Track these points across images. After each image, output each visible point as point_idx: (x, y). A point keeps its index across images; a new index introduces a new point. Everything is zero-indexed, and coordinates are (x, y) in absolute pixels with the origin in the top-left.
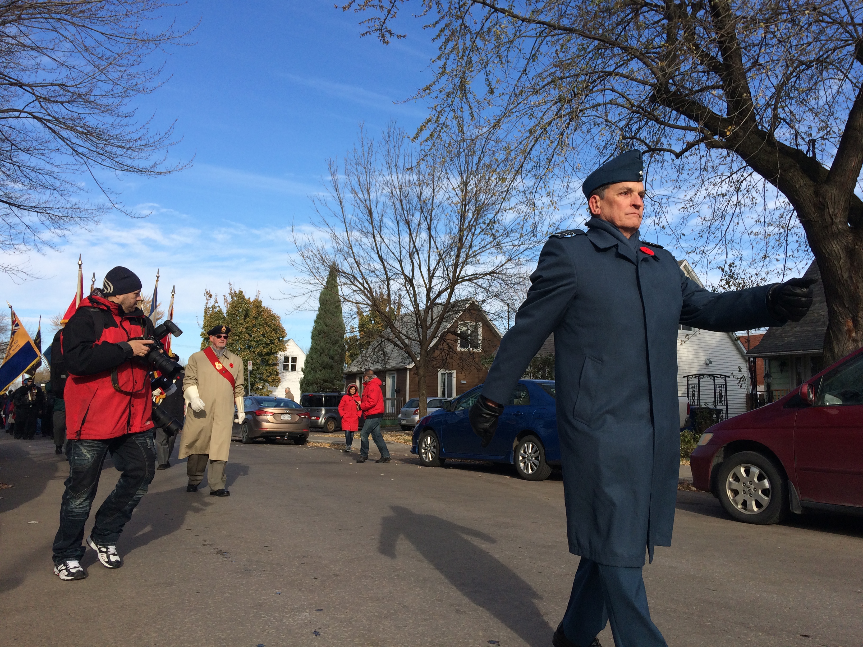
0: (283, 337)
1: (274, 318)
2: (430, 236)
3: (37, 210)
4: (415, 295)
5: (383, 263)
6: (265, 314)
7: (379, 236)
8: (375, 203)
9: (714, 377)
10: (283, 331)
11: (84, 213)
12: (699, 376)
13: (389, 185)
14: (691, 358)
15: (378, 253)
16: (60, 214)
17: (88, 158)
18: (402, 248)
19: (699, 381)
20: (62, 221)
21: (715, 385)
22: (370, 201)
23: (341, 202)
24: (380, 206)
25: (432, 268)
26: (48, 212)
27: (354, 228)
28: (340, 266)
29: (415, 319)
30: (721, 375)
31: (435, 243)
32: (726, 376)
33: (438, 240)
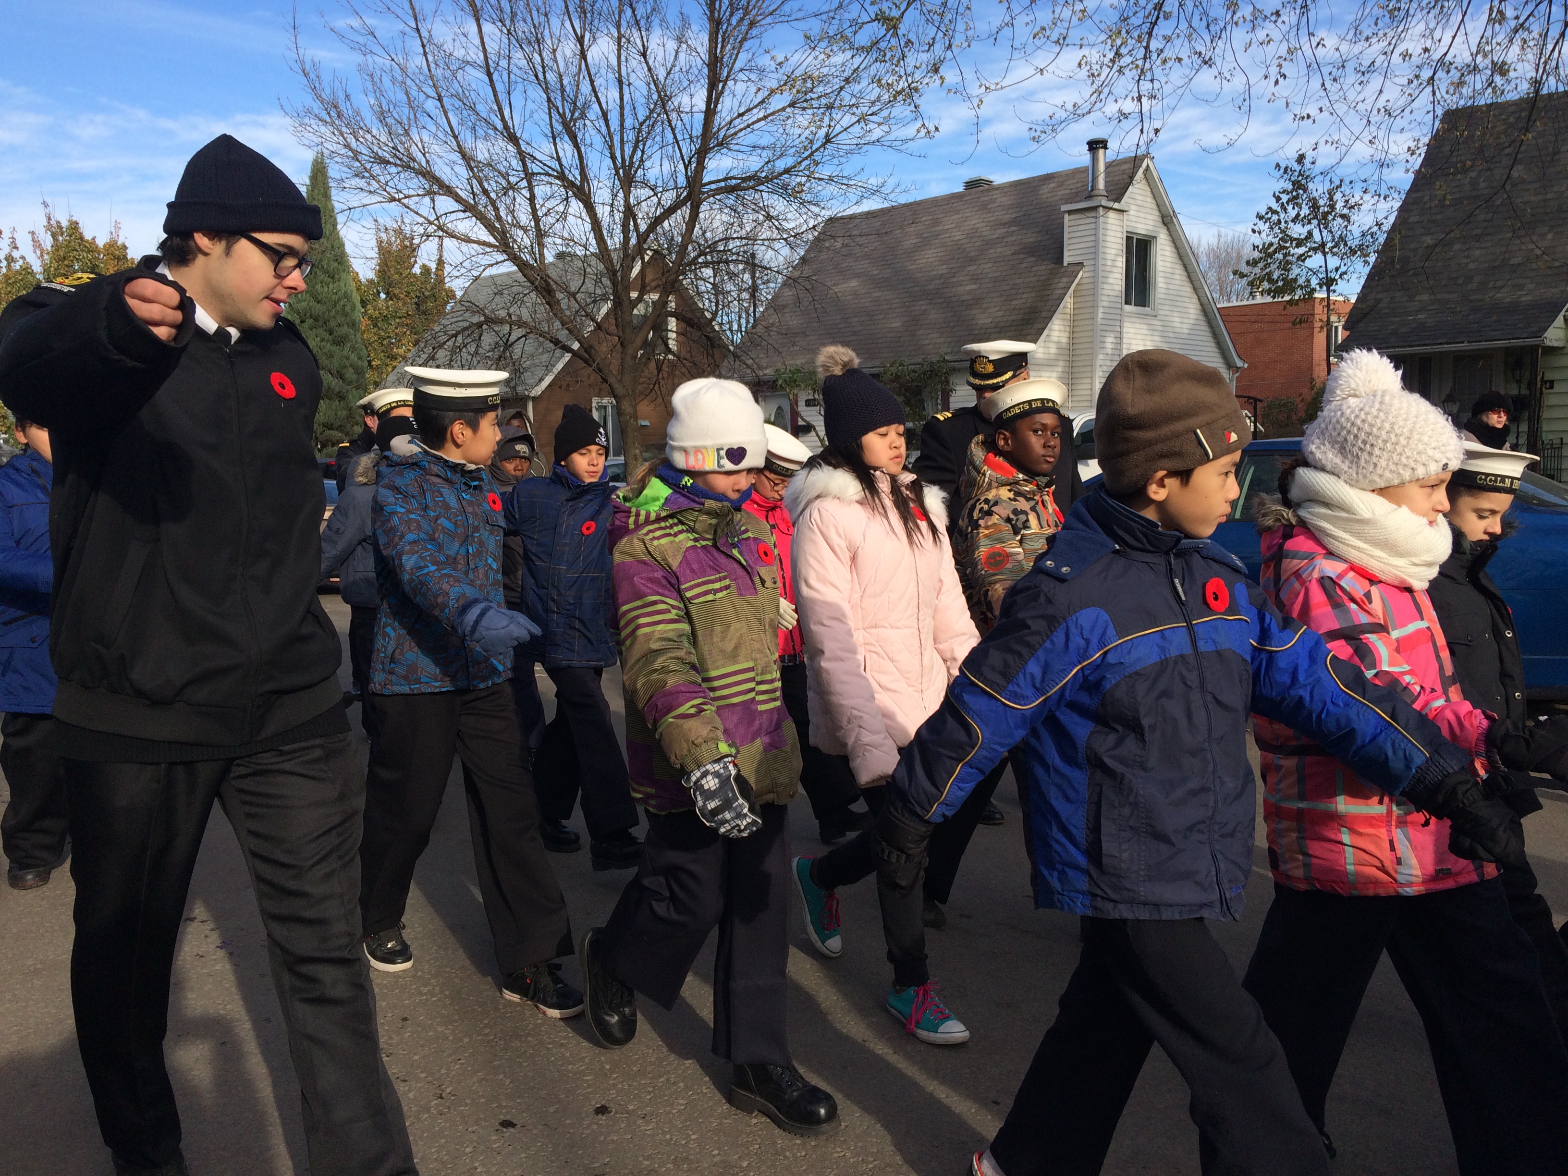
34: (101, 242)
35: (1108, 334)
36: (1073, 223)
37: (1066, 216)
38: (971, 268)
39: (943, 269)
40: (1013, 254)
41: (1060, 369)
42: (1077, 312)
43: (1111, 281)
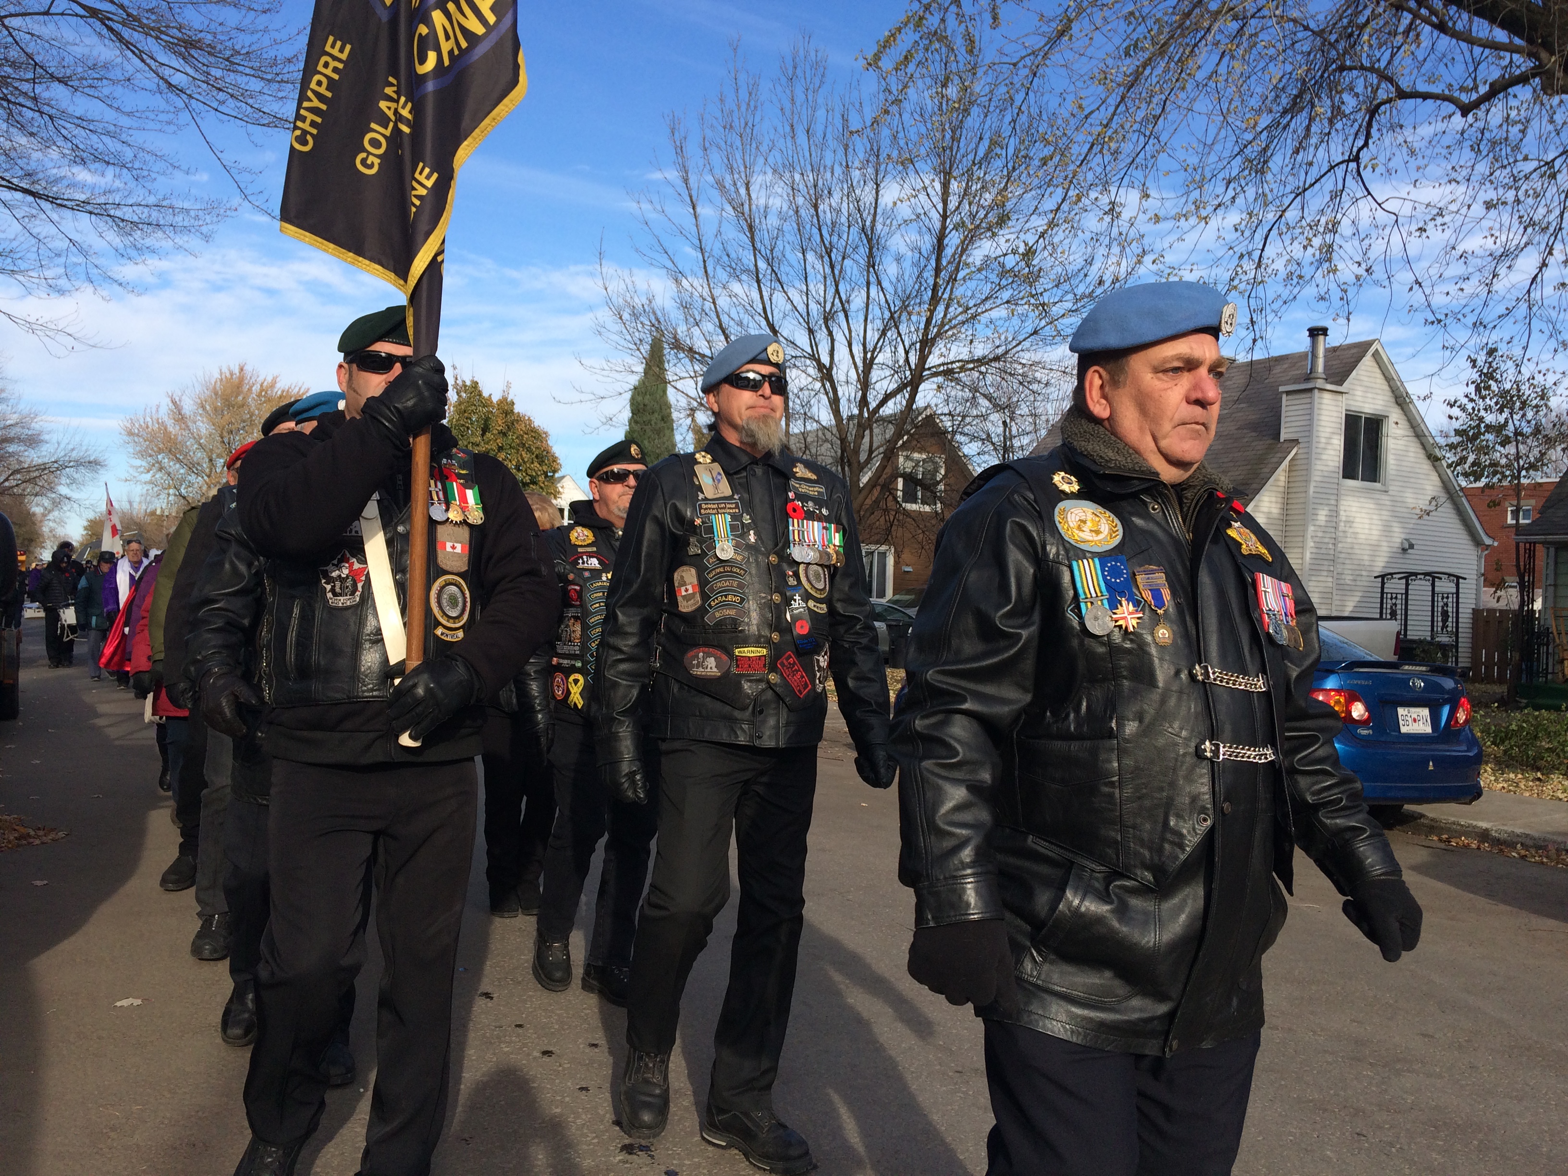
0: (554, 472)
1: (537, 435)
3: (89, 208)
6: (520, 427)
9: (1434, 578)
10: (555, 459)
11: (181, 216)
12: (1410, 576)
14: (1375, 538)
16: (136, 219)
17: (190, 96)
19: (1407, 585)
20: (139, 232)
22: (751, 205)
23: (693, 206)
26: (112, 212)
28: (681, 337)
29: (838, 449)
30: (1448, 575)
32: (1458, 578)
34: (495, 399)
35: (1321, 507)
36: (1289, 403)
37: (1284, 396)
40: (1240, 428)
42: (1291, 485)
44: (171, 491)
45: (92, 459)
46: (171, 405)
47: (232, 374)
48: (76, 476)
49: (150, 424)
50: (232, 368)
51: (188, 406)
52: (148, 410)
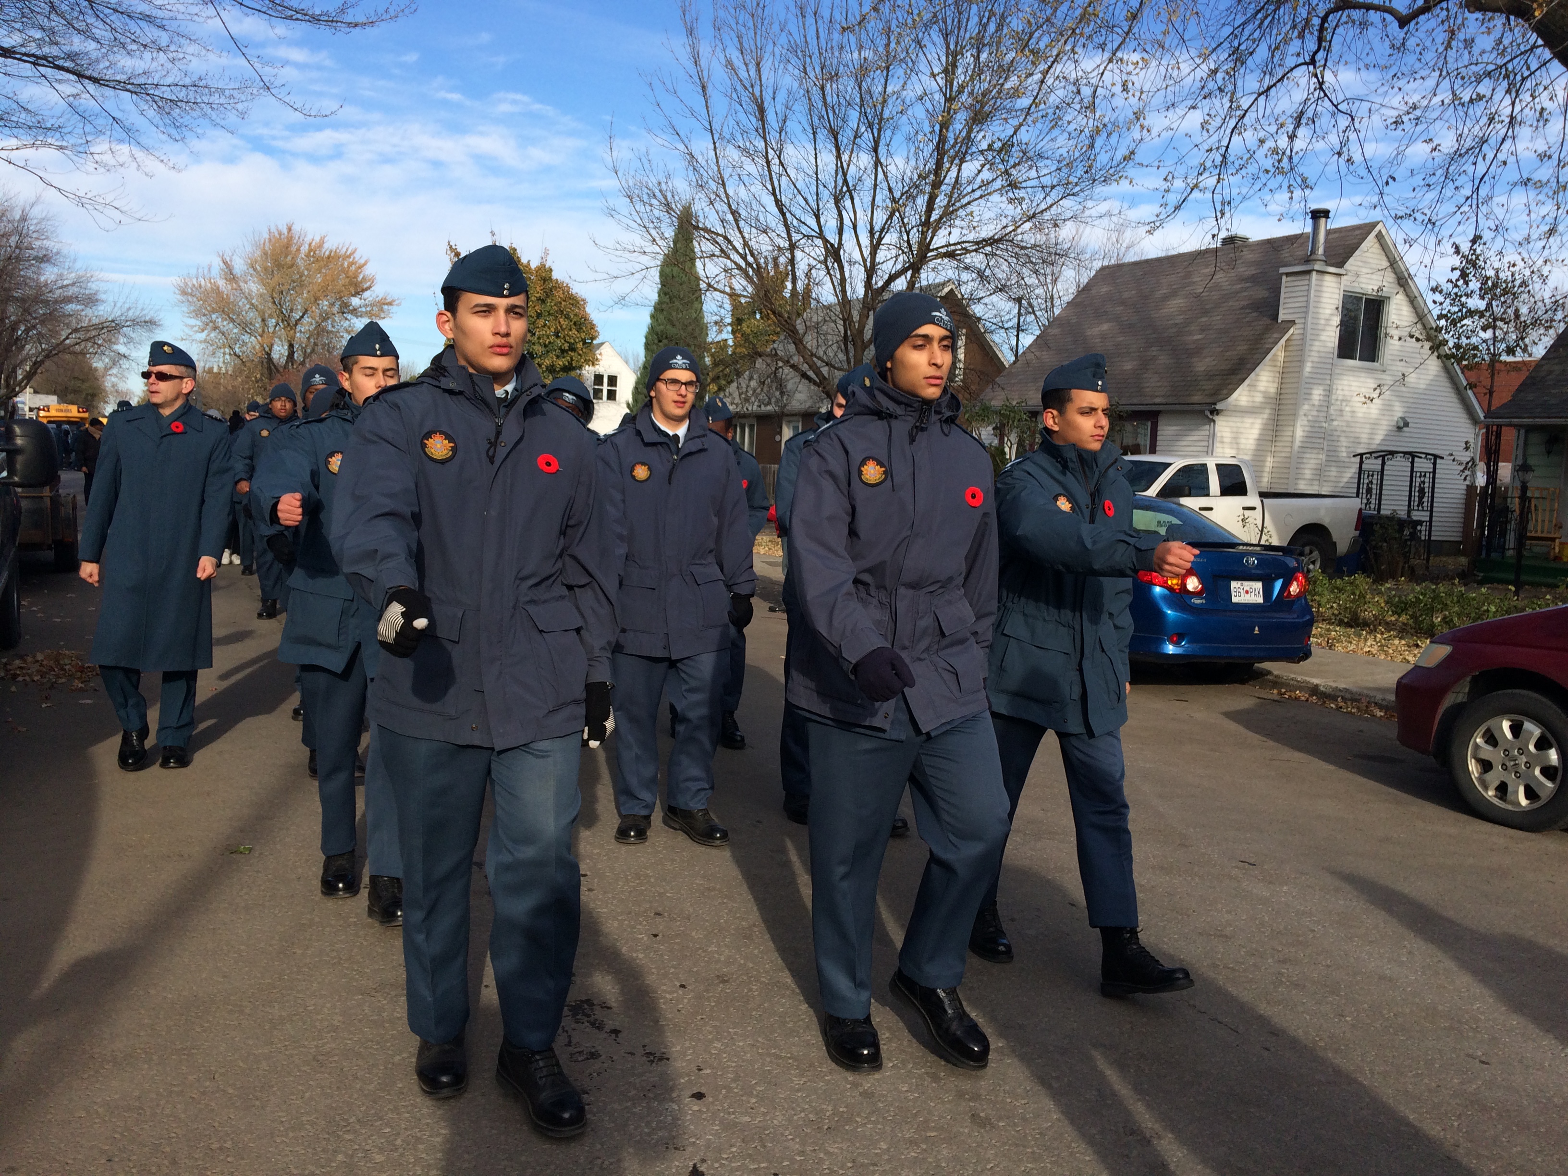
0: (592, 339)
1: (575, 302)
2: (877, 163)
3: (129, 87)
4: (843, 280)
5: (783, 214)
6: (558, 294)
7: (777, 161)
8: (770, 92)
9: (1413, 457)
10: (593, 327)
12: (1385, 455)
13: (800, 54)
14: (1373, 416)
15: (774, 194)
16: (174, 98)
18: (821, 187)
19: (1383, 464)
21: (1412, 471)
22: (761, 86)
23: (704, 88)
24: (781, 97)
25: (877, 228)
27: (729, 141)
28: (701, 219)
29: (842, 329)
30: (1427, 454)
31: (886, 176)
32: (1436, 457)
33: (892, 168)
34: (533, 265)
35: (1315, 387)
36: (1289, 284)
37: (1284, 277)
38: (1203, 319)
39: (1179, 319)
40: (1242, 308)
41: (1266, 416)
42: (1286, 365)
43: (1323, 338)
44: (227, 350)
45: (147, 319)
46: (222, 264)
47: (280, 234)
48: (133, 335)
49: (203, 283)
50: (280, 227)
51: (239, 266)
52: (200, 270)
